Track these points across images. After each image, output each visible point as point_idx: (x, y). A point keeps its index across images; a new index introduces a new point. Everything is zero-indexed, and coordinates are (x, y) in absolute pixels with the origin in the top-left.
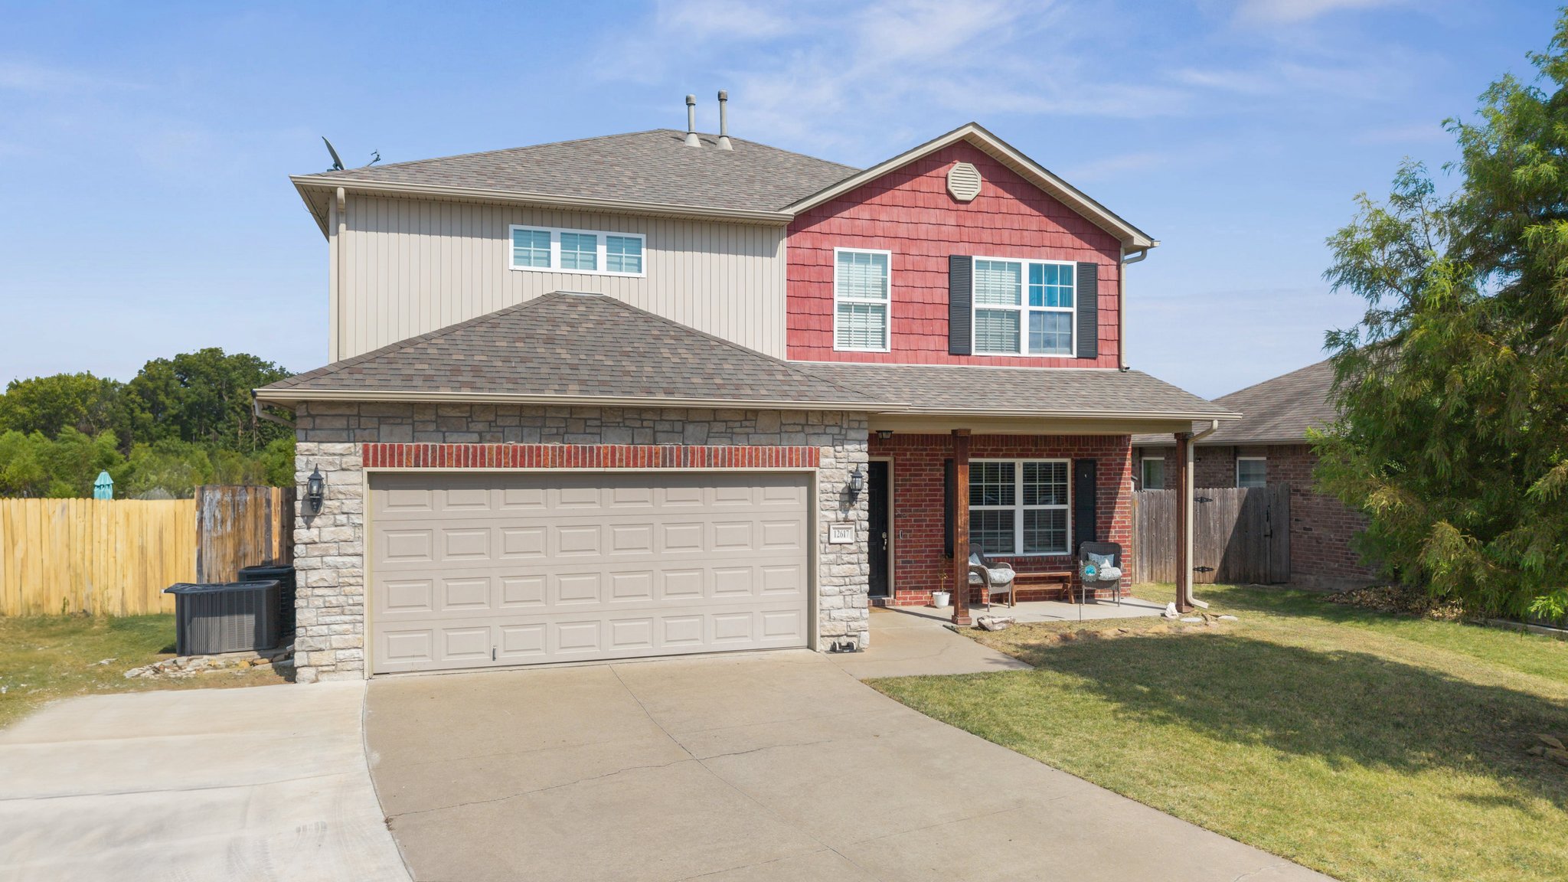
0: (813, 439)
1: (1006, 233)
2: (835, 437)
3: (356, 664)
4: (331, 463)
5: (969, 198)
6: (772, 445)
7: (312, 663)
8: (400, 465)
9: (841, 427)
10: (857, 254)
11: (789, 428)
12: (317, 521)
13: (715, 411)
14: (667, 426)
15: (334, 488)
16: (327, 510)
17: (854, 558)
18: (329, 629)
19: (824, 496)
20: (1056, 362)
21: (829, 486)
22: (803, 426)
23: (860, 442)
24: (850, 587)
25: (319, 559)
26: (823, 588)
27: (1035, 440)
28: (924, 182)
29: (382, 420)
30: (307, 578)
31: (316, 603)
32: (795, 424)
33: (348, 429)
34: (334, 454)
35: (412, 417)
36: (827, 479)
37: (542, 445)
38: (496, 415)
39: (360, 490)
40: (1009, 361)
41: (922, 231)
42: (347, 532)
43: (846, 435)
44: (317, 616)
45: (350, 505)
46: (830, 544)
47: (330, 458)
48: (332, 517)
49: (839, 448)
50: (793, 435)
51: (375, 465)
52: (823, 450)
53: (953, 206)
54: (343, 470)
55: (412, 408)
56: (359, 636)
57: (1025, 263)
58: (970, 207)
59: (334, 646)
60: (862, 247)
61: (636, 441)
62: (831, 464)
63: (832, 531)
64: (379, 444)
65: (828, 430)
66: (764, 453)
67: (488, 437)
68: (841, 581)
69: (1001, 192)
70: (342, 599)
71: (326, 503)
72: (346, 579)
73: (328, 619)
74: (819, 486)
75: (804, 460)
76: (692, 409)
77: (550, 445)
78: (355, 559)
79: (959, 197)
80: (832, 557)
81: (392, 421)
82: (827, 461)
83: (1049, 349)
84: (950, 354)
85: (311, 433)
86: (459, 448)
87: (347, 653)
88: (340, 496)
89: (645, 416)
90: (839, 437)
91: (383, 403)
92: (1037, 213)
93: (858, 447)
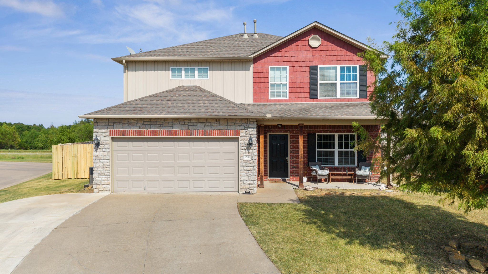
0: (238, 128)
1: (331, 57)
2: (245, 127)
3: (108, 189)
4: (102, 135)
5: (317, 46)
6: (225, 129)
7: (97, 188)
8: (119, 135)
9: (247, 124)
10: (277, 68)
11: (230, 124)
12: (98, 150)
13: (206, 119)
14: (192, 124)
15: (102, 141)
16: (101, 147)
17: (252, 165)
18: (101, 179)
19: (242, 145)
20: (351, 100)
21: (243, 142)
22: (235, 123)
23: (254, 128)
24: (250, 174)
25: (99, 160)
26: (241, 174)
27: (342, 127)
28: (300, 43)
29: (114, 123)
30: (96, 165)
31: (98, 172)
32: (232, 123)
33: (106, 126)
34: (102, 132)
35: (122, 122)
36: (243, 140)
37: (156, 130)
38: (144, 121)
39: (109, 142)
40: (332, 100)
41: (300, 59)
42: (106, 153)
43: (249, 126)
44: (98, 175)
45: (106, 146)
46: (244, 160)
47: (101, 133)
48: (102, 149)
49: (246, 130)
50: (231, 126)
51: (112, 135)
52: (241, 131)
53: (311, 49)
54: (105, 137)
55: (122, 119)
56: (108, 181)
57: (338, 67)
58: (317, 49)
59: (102, 184)
60: (279, 65)
61: (183, 128)
62: (244, 135)
63: (244, 156)
64: (114, 130)
65: (243, 125)
66: (222, 132)
67: (141, 127)
68: (247, 172)
69: (329, 43)
70: (104, 171)
71: (100, 145)
72: (106, 166)
73: (101, 177)
74: (240, 142)
75: (235, 134)
76: (199, 119)
77: (158, 130)
78: (108, 161)
79: (313, 46)
80: (244, 164)
81: (117, 123)
82: (242, 134)
83: (348, 95)
84: (310, 99)
85: (97, 127)
86: (134, 131)
87: (106, 186)
88: (104, 144)
89: (185, 121)
90: (247, 127)
91: (115, 119)
92: (343, 49)
93: (253, 130)
